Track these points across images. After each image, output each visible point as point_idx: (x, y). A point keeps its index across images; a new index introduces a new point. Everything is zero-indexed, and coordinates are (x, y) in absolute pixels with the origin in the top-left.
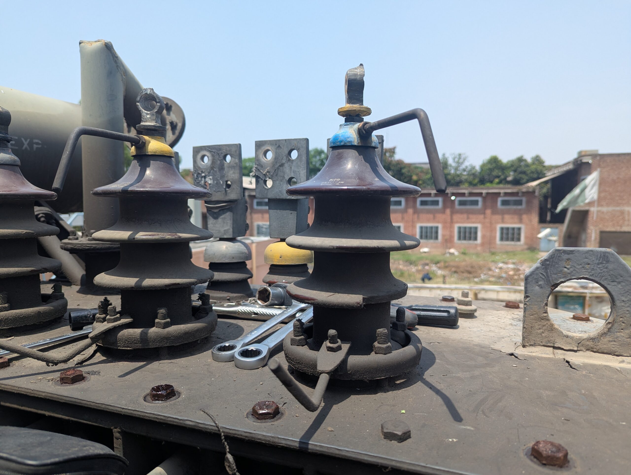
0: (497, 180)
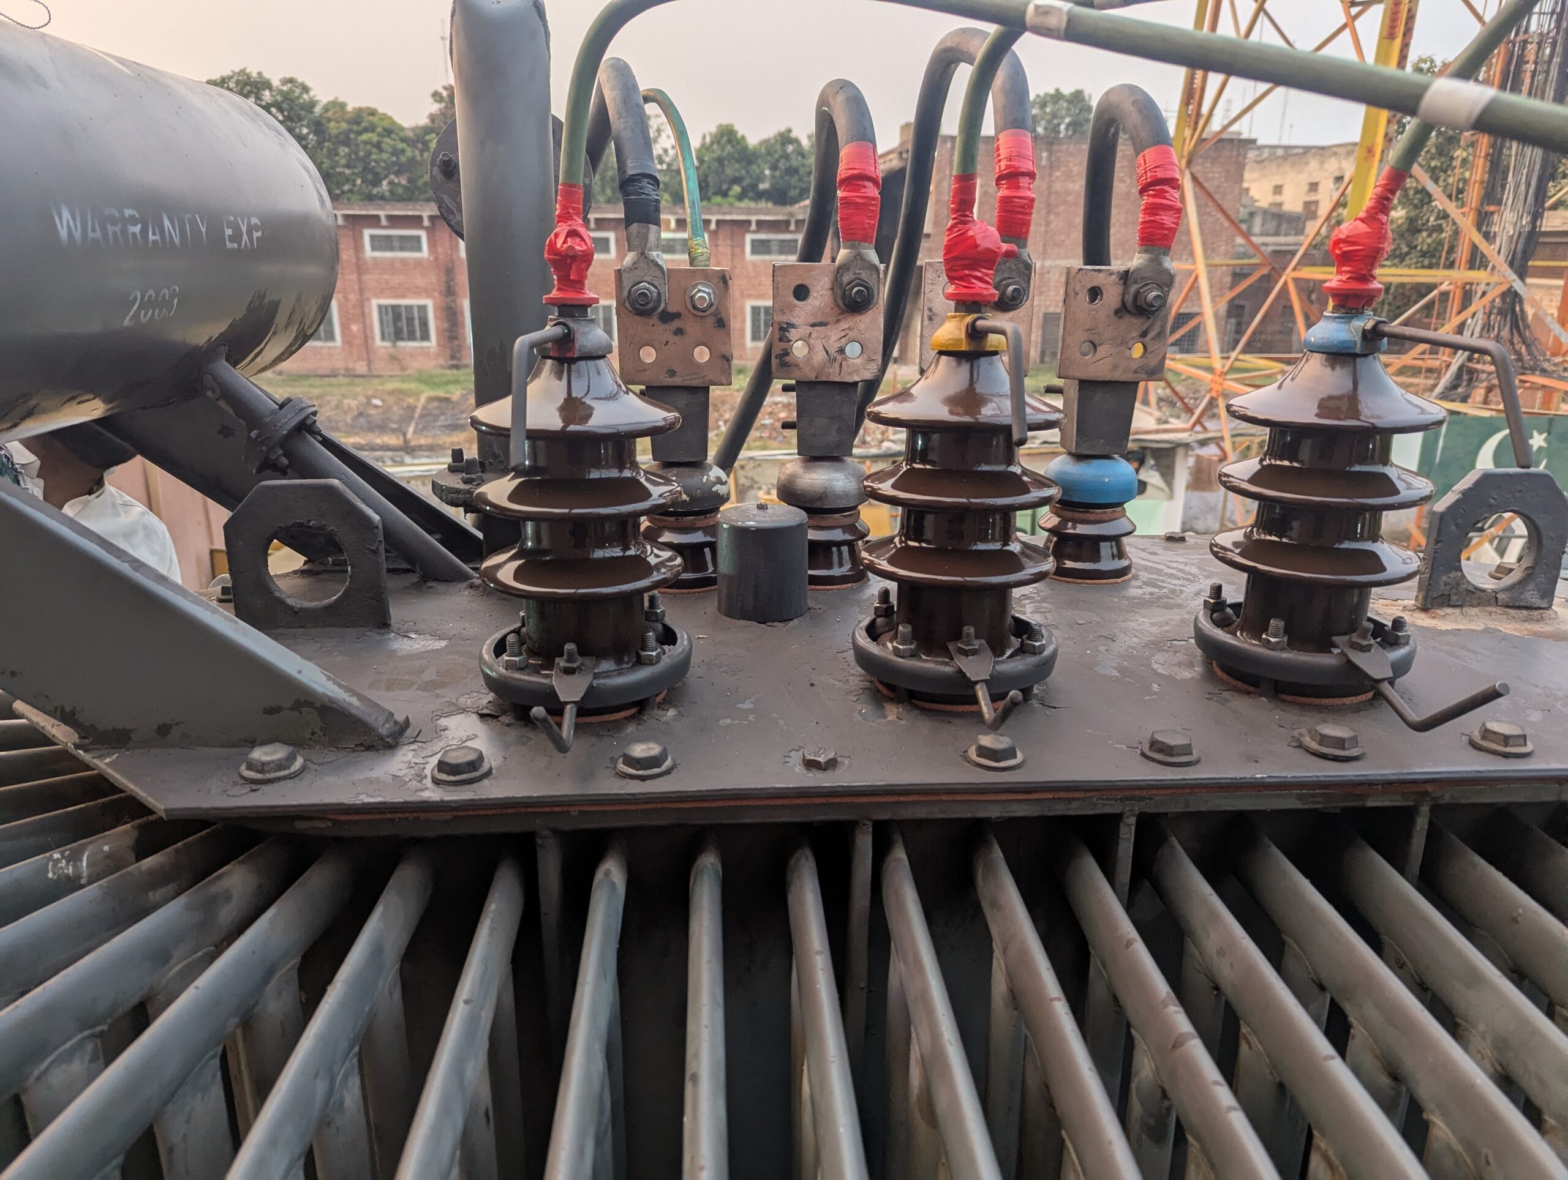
0: (737, 189)
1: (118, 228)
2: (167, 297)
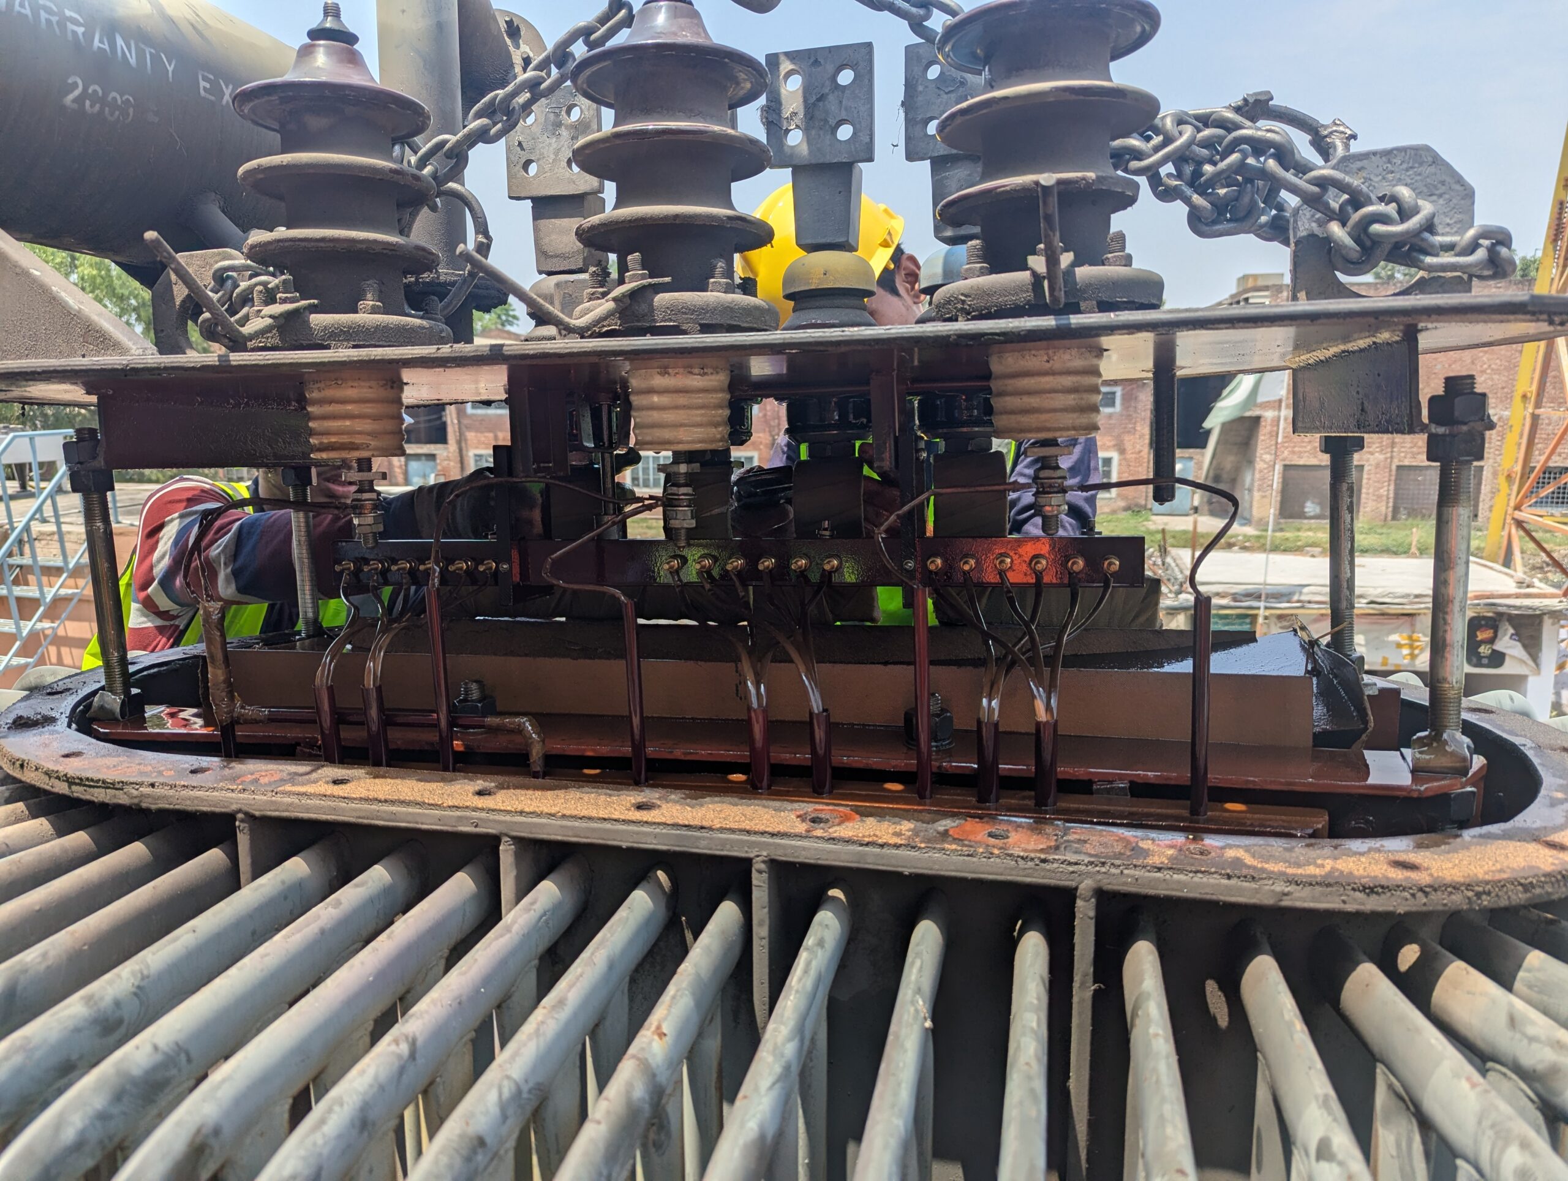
1: (54, 19)
2: (119, 102)
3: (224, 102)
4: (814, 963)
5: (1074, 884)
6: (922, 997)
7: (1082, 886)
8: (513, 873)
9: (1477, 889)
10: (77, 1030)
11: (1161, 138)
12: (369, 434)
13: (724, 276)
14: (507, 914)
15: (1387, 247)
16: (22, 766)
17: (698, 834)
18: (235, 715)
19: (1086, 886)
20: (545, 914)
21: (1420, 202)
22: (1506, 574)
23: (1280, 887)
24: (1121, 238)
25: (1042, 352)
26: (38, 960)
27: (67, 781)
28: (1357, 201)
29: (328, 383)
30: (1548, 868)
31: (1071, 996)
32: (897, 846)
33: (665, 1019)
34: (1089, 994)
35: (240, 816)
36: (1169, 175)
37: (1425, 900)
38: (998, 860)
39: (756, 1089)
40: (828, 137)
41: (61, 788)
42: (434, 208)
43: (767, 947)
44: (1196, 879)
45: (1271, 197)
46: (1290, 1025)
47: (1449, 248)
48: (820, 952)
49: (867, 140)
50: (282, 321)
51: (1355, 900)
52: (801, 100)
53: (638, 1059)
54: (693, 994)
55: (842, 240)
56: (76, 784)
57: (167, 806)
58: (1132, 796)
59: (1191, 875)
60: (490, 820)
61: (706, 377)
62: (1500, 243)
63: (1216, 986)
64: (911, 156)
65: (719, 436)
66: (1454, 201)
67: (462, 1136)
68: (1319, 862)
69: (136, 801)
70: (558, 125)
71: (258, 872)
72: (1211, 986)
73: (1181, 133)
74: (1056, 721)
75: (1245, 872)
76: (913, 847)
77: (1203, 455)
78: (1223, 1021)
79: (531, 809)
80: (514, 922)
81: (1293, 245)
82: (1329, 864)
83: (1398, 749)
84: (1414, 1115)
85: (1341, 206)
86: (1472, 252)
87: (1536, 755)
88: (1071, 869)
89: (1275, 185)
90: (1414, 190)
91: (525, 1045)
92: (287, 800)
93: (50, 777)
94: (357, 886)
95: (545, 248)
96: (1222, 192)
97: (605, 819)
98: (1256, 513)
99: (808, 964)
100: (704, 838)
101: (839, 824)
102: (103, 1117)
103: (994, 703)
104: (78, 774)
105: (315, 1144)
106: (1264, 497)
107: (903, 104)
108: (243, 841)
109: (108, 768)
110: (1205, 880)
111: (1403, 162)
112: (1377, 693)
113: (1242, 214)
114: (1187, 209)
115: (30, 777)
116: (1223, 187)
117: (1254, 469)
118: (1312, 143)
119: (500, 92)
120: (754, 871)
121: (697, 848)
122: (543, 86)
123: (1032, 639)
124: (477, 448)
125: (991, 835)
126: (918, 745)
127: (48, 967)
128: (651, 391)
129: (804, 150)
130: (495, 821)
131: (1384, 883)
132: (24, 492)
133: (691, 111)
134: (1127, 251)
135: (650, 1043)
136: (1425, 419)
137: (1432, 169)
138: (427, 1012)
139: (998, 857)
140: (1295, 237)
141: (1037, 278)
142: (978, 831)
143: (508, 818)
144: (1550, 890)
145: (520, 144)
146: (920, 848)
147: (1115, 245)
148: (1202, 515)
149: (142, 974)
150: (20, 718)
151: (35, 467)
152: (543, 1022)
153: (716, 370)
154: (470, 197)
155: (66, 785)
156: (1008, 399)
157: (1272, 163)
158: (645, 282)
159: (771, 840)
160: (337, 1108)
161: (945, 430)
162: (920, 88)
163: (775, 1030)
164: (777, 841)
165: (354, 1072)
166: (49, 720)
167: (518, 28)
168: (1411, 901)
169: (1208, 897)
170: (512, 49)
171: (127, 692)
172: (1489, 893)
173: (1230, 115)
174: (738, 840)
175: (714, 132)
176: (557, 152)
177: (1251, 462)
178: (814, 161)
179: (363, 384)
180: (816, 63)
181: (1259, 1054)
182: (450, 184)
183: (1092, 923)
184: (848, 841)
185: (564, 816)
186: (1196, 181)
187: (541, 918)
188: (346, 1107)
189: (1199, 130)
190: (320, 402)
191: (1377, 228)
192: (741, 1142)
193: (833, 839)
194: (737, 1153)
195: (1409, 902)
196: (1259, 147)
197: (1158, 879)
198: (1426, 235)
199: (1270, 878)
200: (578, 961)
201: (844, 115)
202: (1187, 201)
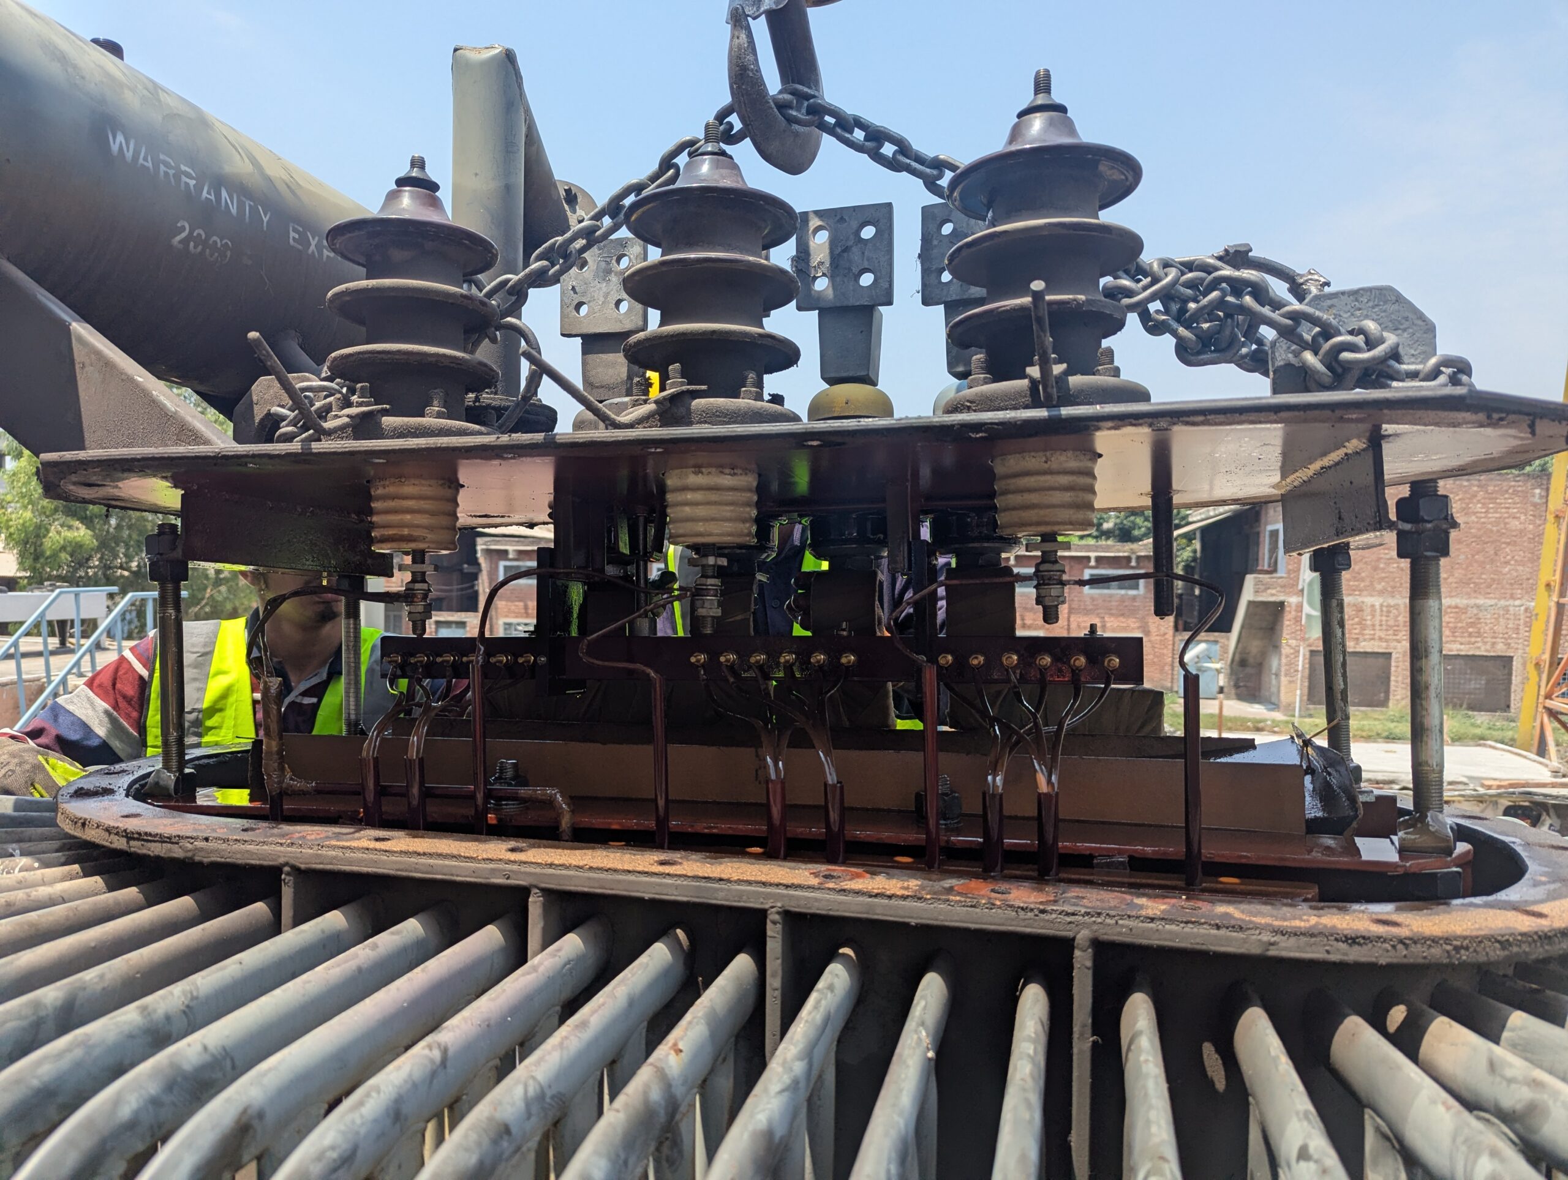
1: (172, 172)
2: (219, 245)
3: (310, 251)
4: (823, 1002)
5: (1071, 934)
6: (925, 1029)
7: (1079, 937)
8: (541, 924)
9: (1455, 943)
10: (131, 1036)
11: (1149, 279)
12: (426, 528)
13: (754, 386)
14: (533, 957)
15: (1356, 373)
16: (84, 824)
17: (716, 885)
18: (284, 785)
19: (1083, 936)
20: (568, 962)
21: (1385, 334)
22: (1541, 763)
23: (1266, 937)
24: (1110, 353)
25: (1041, 454)
26: (95, 980)
27: (126, 837)
28: (1327, 333)
29: (393, 480)
30: (1524, 929)
31: (1071, 1047)
32: (904, 898)
33: (682, 1039)
34: (1088, 1045)
35: (286, 869)
36: (1158, 312)
37: (1405, 952)
38: (999, 911)
39: (766, 1090)
40: (852, 283)
41: (120, 843)
42: (494, 340)
43: (779, 997)
44: (1187, 930)
45: (1251, 333)
46: (1276, 1059)
47: (1414, 375)
48: (829, 995)
49: (887, 285)
50: (358, 421)
51: (1338, 950)
52: (827, 251)
53: (656, 1067)
54: (708, 1024)
55: (863, 373)
56: (134, 839)
57: (219, 859)
58: (1131, 869)
59: (1182, 925)
60: (522, 873)
61: (736, 478)
62: (1461, 371)
63: (1213, 1049)
64: (926, 301)
65: (746, 531)
66: (1418, 335)
67: (490, 1119)
68: (1305, 917)
69: (189, 854)
70: (609, 272)
71: (298, 921)
72: (1208, 1049)
73: (1166, 275)
74: (1057, 794)
75: (1233, 922)
76: (920, 899)
77: (1228, 639)
78: (1220, 1085)
79: (561, 862)
80: (540, 964)
81: (1271, 374)
82: (1313, 920)
83: (1387, 837)
84: (1399, 1152)
85: (1314, 338)
86: (1435, 378)
87: (1524, 850)
88: (1069, 919)
89: (1256, 320)
90: (1380, 325)
91: (549, 1053)
92: (333, 853)
93: (110, 833)
94: (392, 933)
95: (592, 379)
96: (1205, 326)
97: (629, 872)
98: (1284, 698)
99: (818, 1002)
100: (722, 890)
101: (850, 880)
102: (155, 1102)
103: (998, 778)
104: (137, 829)
105: (353, 1122)
106: (1290, 682)
107: (920, 256)
108: (287, 894)
109: (165, 826)
110: (1195, 930)
111: (1369, 301)
112: (1373, 800)
113: (1224, 345)
114: (1174, 341)
115: (91, 835)
116: (1206, 322)
117: (1280, 655)
118: (1291, 290)
119: (560, 239)
120: (768, 921)
121: (716, 899)
122: (598, 233)
123: (1036, 724)
124: (506, 616)
125: (993, 891)
126: (927, 824)
127: (104, 989)
128: (685, 489)
129: (830, 293)
130: (525, 873)
131: (1366, 934)
132: (63, 649)
133: (730, 245)
134: (1116, 364)
135: (667, 1055)
136: (1393, 516)
137: (1396, 307)
138: (457, 1026)
139: (1000, 907)
140: (1273, 365)
141: (1034, 383)
142: (982, 890)
143: (538, 870)
144: (1527, 949)
145: (573, 288)
146: (926, 899)
147: (1104, 359)
148: (1228, 698)
149: (191, 993)
150: (82, 789)
151: (77, 624)
152: (566, 1038)
153: (746, 471)
154: (527, 330)
155: (124, 840)
156: (1010, 496)
157: (1248, 299)
158: (684, 388)
159: (785, 892)
160: (374, 1094)
161: (957, 546)
162: (935, 242)
163: (785, 1048)
164: (792, 892)
165: (391, 1067)
166: (107, 792)
167: (575, 196)
168: (1392, 953)
169: (1198, 947)
170: (569, 213)
171: (180, 769)
172: (1467, 948)
173: (1212, 261)
174: (754, 892)
175: (749, 261)
176: (606, 295)
177: (1276, 647)
178: (838, 305)
179: (423, 482)
180: (842, 220)
181: (1251, 1099)
182: (509, 319)
183: (1090, 973)
184: (858, 893)
185: (591, 868)
186: (1181, 317)
187: (565, 965)
188: (382, 1095)
189: (1183, 274)
190: (384, 498)
191: (1346, 355)
192: (751, 1128)
193: (844, 890)
194: (746, 1136)
195: (1390, 954)
196: (1237, 287)
197: (1152, 929)
198: (1392, 363)
199: (1257, 928)
200: (601, 993)
201: (866, 265)
202: (1174, 333)
